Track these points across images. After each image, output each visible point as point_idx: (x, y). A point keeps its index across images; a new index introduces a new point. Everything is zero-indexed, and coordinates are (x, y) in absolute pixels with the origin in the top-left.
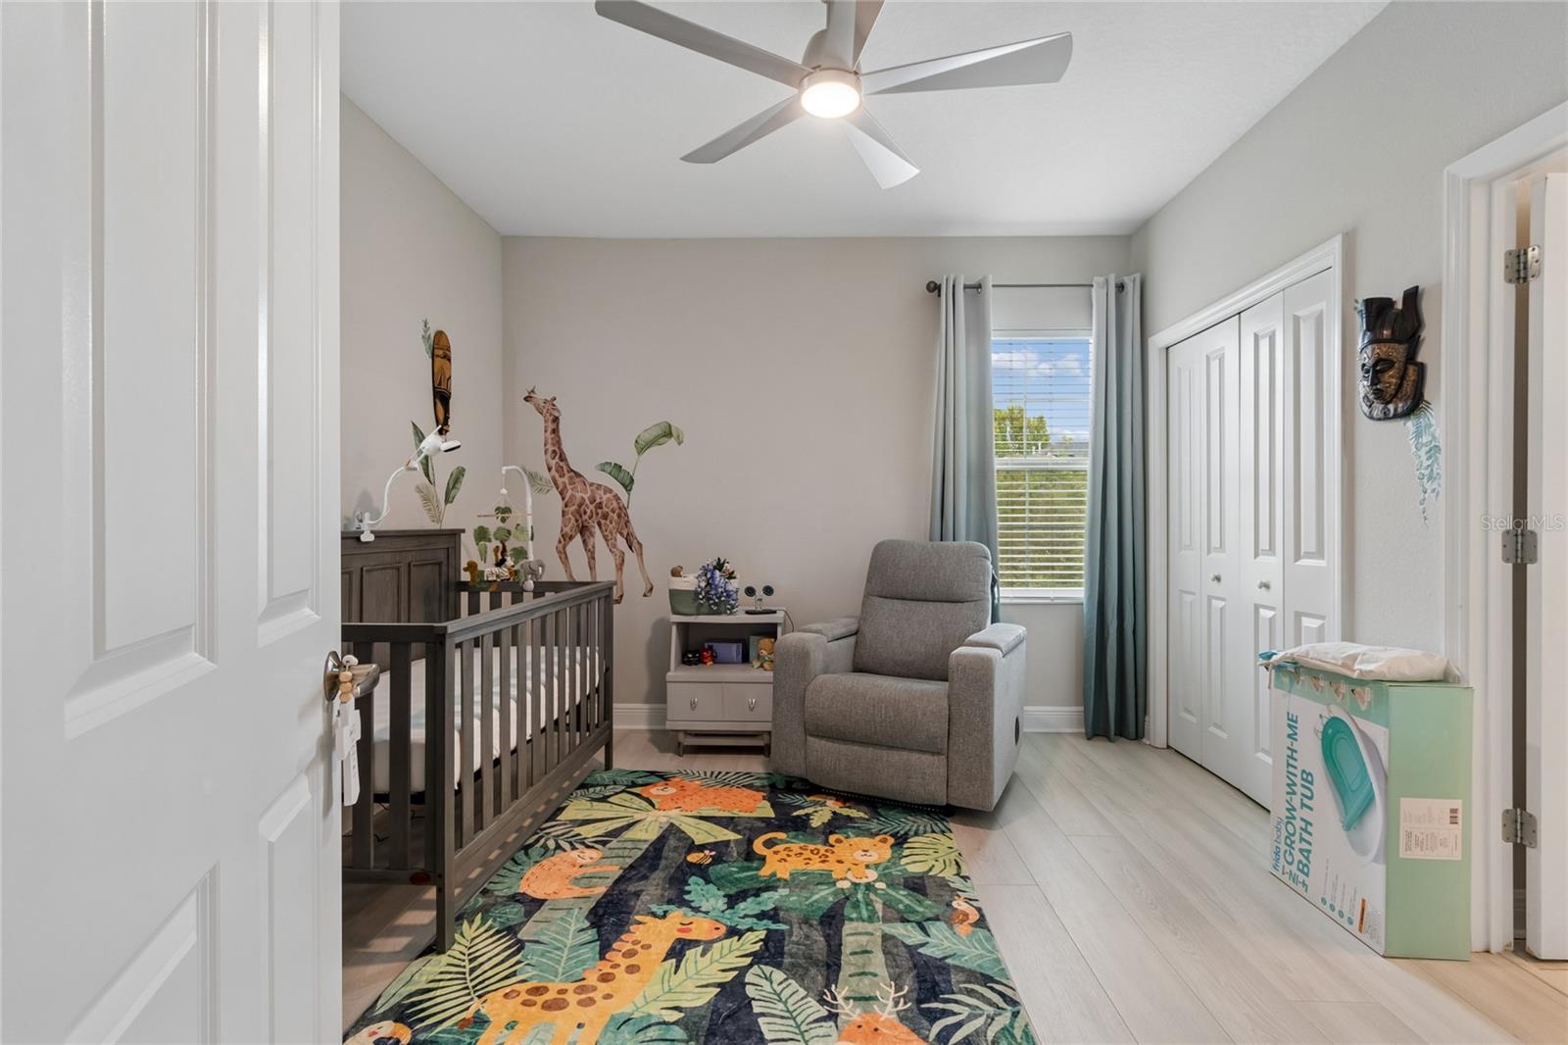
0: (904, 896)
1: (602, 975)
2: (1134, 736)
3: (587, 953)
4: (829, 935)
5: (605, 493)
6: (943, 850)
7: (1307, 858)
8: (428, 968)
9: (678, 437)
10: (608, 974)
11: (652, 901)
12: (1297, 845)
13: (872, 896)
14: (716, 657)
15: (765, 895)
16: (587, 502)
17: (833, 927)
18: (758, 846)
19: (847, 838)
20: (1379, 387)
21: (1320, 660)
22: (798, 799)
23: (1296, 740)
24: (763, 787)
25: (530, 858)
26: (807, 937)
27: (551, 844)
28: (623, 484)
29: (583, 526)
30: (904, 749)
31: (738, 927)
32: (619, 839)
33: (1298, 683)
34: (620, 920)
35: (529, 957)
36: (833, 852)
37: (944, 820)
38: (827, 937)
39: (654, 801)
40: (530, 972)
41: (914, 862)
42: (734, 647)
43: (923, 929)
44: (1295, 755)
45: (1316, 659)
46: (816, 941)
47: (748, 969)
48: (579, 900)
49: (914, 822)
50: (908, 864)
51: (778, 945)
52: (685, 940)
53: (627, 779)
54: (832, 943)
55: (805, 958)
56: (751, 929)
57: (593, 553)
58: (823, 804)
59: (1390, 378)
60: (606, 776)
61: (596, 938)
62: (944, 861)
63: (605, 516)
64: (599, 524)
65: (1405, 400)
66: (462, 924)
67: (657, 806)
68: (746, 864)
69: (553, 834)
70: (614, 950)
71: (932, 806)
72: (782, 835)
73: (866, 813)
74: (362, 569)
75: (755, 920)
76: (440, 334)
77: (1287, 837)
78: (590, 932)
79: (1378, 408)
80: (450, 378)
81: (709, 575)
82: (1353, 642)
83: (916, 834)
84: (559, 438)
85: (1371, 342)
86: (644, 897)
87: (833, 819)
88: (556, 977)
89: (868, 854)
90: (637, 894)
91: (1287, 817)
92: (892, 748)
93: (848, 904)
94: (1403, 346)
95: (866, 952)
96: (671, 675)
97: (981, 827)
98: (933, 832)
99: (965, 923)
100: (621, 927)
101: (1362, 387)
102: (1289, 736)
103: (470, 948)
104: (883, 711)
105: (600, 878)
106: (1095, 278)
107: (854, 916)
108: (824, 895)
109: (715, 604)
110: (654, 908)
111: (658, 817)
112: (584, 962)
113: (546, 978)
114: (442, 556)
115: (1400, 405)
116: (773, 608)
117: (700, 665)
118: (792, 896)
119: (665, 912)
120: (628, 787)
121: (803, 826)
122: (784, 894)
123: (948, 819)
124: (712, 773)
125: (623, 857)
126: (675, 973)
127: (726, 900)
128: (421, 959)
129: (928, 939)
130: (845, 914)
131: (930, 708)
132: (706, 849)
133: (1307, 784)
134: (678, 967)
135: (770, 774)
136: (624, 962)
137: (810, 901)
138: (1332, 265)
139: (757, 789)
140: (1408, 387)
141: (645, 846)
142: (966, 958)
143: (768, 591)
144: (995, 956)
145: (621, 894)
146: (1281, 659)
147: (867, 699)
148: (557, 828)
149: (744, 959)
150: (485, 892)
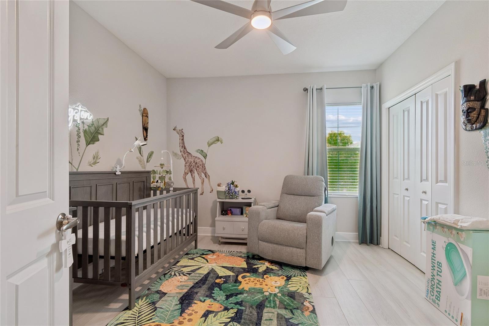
0: (287, 299)
1: (180, 321)
2: (376, 244)
3: (176, 313)
4: (258, 312)
5: (198, 159)
6: (303, 282)
7: (439, 295)
8: (125, 315)
9: (221, 141)
10: (182, 321)
11: (201, 296)
12: (435, 289)
13: (276, 299)
14: (232, 213)
15: (239, 296)
16: (193, 162)
17: (260, 309)
18: (240, 278)
19: (270, 276)
20: (469, 118)
21: (445, 221)
22: (255, 262)
23: (435, 250)
24: (245, 257)
25: (165, 278)
26: (251, 312)
27: (173, 274)
28: (204, 156)
29: (191, 170)
30: (291, 246)
31: (228, 307)
32: (195, 273)
33: (436, 229)
34: (189, 302)
35: (157, 313)
36: (265, 281)
37: (304, 271)
38: (258, 313)
39: (208, 260)
40: (157, 319)
41: (292, 287)
42: (238, 209)
43: (292, 312)
44: (435, 256)
45: (443, 221)
46: (254, 314)
47: (229, 323)
48: (178, 294)
49: (294, 272)
50: (290, 287)
51: (240, 315)
52: (209, 310)
53: (201, 252)
54: (259, 315)
55: (249, 321)
56: (232, 308)
57: (194, 179)
58: (264, 264)
59: (474, 115)
60: (195, 251)
61: (180, 308)
62: (303, 287)
63: (198, 167)
64: (196, 169)
65: (480, 123)
66: (139, 300)
67: (209, 262)
68: (235, 284)
69: (175, 270)
70: (185, 313)
71: (301, 267)
72: (248, 274)
73: (278, 268)
74: (117, 183)
75: (234, 305)
76: (145, 109)
77: (431, 286)
78: (179, 305)
79: (469, 127)
80: (148, 123)
81: (229, 186)
82: (458, 214)
83: (294, 276)
84: (184, 142)
85: (466, 101)
86: (199, 294)
87: (266, 269)
88: (164, 321)
89: (277, 283)
90: (197, 293)
91: (432, 278)
92: (287, 246)
93: (267, 301)
94: (479, 102)
95: (271, 320)
96: (217, 219)
97: (318, 275)
98: (300, 276)
99: (308, 311)
100: (189, 305)
101: (462, 118)
102: (433, 248)
103: (139, 309)
104: (284, 233)
105: (186, 286)
106: (363, 84)
107: (268, 305)
108: (259, 297)
109: (231, 195)
110: (201, 298)
111: (209, 266)
112: (175, 316)
113: (161, 321)
114: (144, 179)
115: (478, 125)
116: (251, 197)
117: (227, 215)
118: (249, 297)
119: (205, 300)
120: (201, 255)
121: (256, 271)
122: (245, 296)
123: (306, 271)
124: (229, 251)
125: (195, 279)
126: (204, 323)
127: (225, 297)
128: (123, 311)
129: (294, 316)
130: (265, 304)
131: (300, 233)
132: (222, 278)
133: (439, 267)
134: (205, 320)
135: (248, 252)
136: (188, 317)
137: (254, 299)
138: (451, 74)
139: (243, 258)
140: (481, 118)
141: (203, 276)
142: (306, 324)
143: (249, 191)
144: (317, 325)
145: (192, 293)
146: (429, 220)
147: (279, 229)
148: (176, 268)
149: (228, 319)
150: (149, 289)
